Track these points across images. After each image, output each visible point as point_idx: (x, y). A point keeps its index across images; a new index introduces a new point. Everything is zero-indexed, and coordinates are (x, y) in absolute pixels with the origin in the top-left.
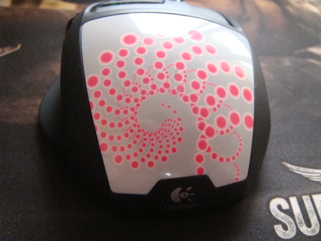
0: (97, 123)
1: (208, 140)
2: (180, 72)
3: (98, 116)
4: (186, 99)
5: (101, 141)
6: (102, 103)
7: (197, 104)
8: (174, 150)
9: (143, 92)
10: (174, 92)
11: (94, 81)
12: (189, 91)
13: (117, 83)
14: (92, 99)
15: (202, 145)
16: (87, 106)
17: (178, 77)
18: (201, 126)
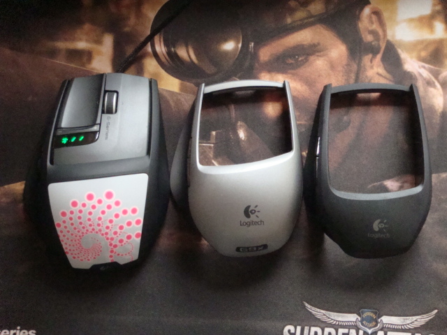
0: (63, 243)
1: (115, 250)
2: (100, 222)
3: (63, 241)
4: (103, 235)
5: (65, 251)
6: (64, 236)
7: (108, 236)
8: (95, 258)
9: (83, 233)
10: (97, 232)
11: (59, 225)
12: (104, 231)
13: (70, 228)
14: (59, 233)
15: (112, 252)
16: (58, 236)
17: (99, 225)
18: (111, 245)
